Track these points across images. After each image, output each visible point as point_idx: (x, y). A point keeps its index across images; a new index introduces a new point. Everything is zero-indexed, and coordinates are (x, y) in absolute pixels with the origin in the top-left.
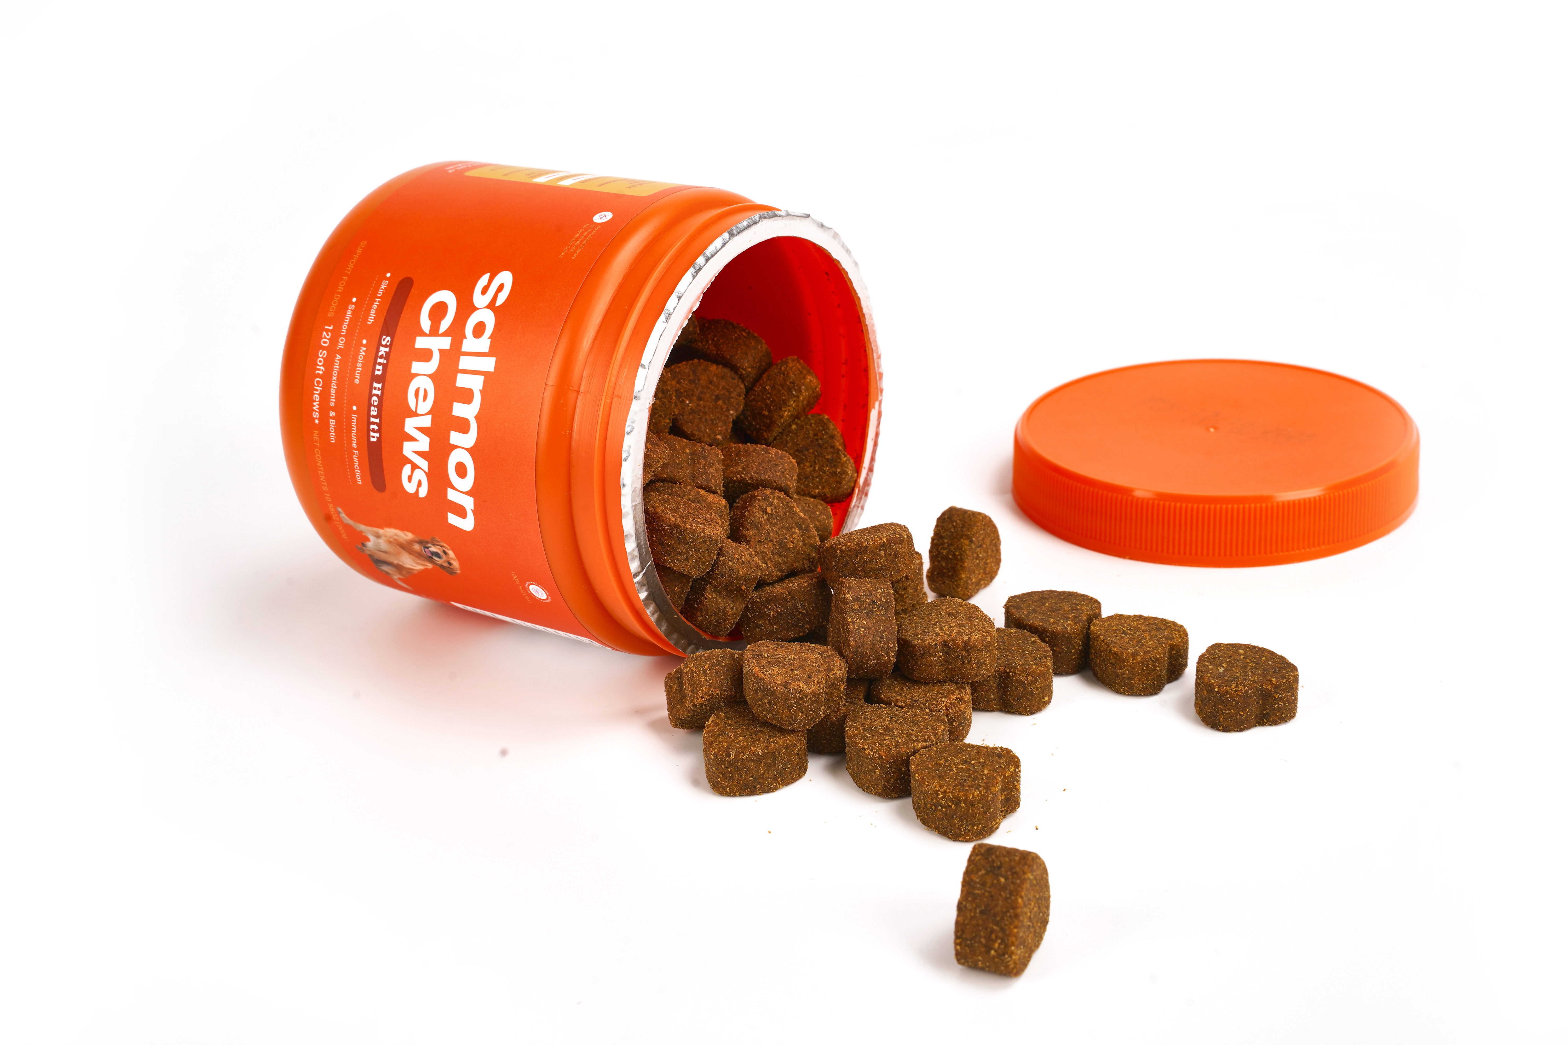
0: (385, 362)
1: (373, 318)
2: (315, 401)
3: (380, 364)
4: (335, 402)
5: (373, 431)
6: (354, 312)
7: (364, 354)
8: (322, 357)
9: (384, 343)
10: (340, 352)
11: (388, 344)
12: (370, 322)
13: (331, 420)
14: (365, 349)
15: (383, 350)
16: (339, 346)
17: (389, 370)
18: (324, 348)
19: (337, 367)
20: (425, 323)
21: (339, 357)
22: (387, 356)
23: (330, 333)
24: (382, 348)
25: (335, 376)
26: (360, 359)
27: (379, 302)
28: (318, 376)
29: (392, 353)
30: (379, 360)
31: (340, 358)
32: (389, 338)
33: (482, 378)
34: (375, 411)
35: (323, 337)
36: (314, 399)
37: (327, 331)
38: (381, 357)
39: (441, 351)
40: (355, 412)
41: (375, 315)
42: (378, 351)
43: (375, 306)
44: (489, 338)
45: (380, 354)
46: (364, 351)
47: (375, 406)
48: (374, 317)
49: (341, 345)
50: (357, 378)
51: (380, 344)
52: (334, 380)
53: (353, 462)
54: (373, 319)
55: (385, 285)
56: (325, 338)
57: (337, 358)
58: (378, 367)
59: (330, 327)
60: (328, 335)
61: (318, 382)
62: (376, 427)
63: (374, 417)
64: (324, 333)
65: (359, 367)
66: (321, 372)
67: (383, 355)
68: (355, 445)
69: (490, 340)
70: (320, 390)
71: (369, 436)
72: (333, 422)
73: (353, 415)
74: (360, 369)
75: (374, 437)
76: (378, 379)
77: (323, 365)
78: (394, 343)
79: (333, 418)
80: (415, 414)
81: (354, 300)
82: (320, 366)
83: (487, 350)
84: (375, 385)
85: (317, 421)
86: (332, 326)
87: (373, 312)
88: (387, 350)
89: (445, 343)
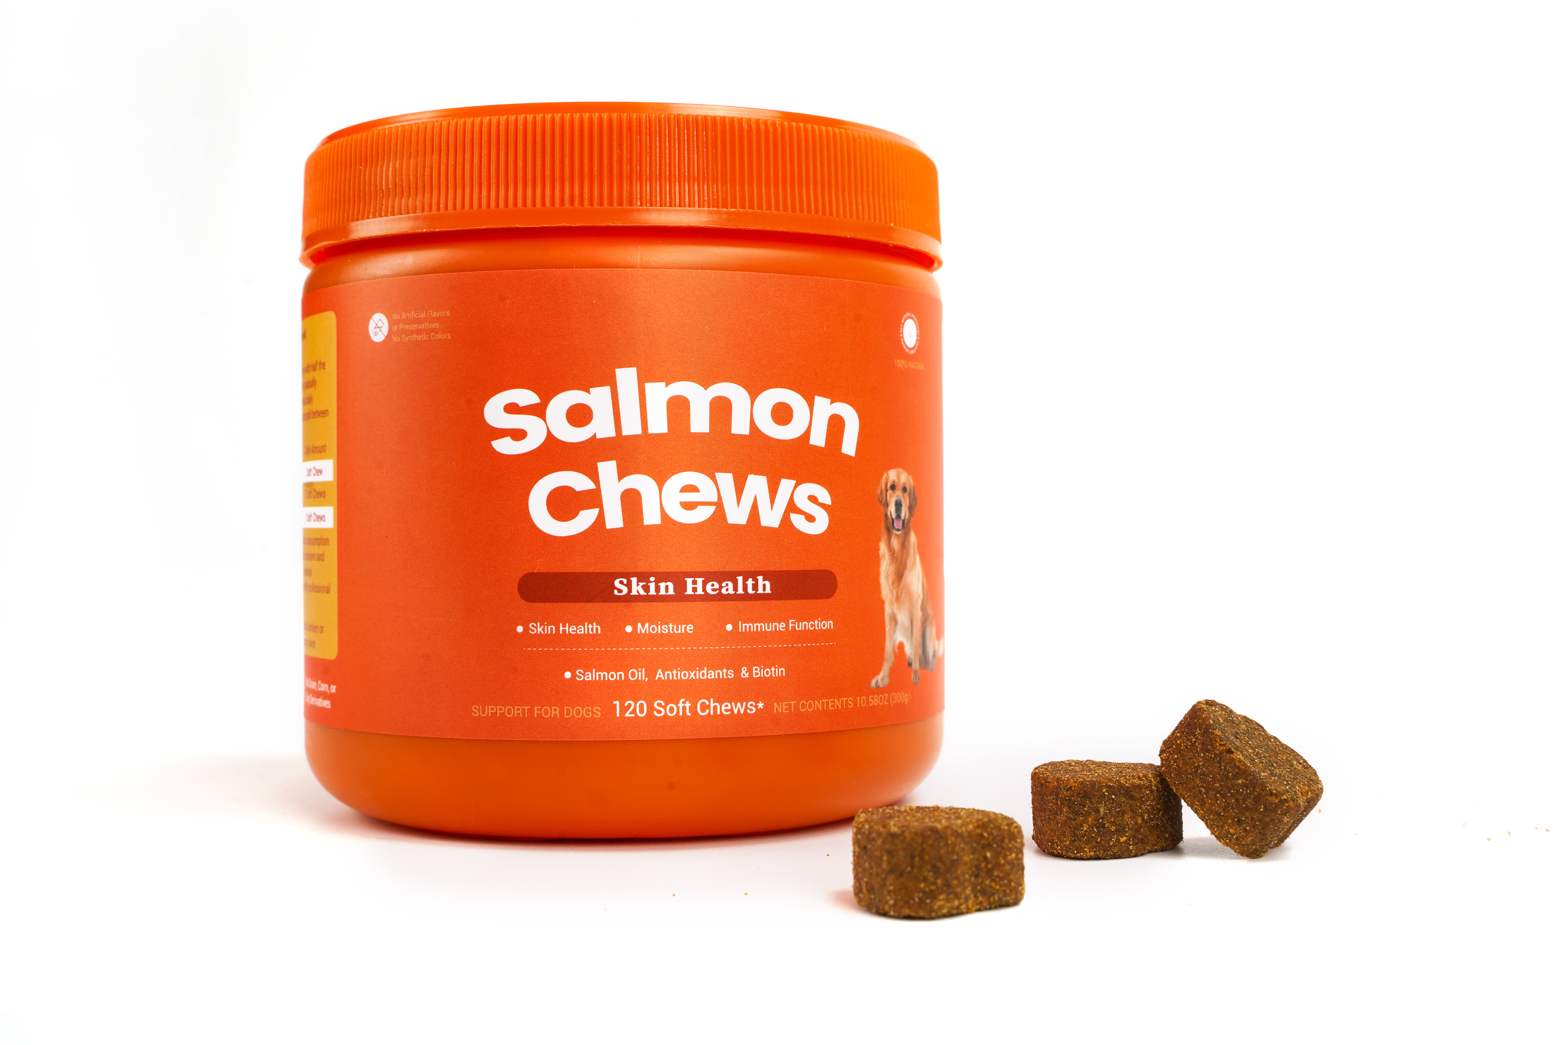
0: (652, 579)
1: (590, 626)
2: (732, 710)
3: (658, 589)
4: (728, 669)
5: (755, 587)
6: (587, 668)
7: (647, 624)
8: (665, 708)
9: (625, 590)
10: (651, 673)
11: (625, 581)
12: (597, 629)
13: (754, 676)
14: (639, 625)
15: (637, 589)
16: (643, 679)
17: (665, 569)
18: (651, 708)
19: (675, 674)
20: (585, 519)
21: (660, 674)
22: (643, 577)
23: (626, 704)
24: (634, 593)
25: (690, 675)
26: (658, 629)
27: (564, 626)
28: (693, 709)
29: (638, 570)
30: (652, 592)
31: (660, 671)
32: (617, 583)
33: (648, 386)
34: (727, 585)
35: (633, 715)
36: (729, 713)
37: (624, 709)
38: (646, 588)
39: (621, 477)
40: (736, 627)
41: (586, 624)
42: (639, 598)
43: (571, 629)
44: (589, 392)
45: (642, 593)
46: (643, 626)
47: (721, 587)
48: (588, 625)
49: (639, 675)
50: (685, 628)
51: (629, 598)
52: (695, 675)
53: (805, 632)
54: (592, 625)
55: (536, 628)
56: (634, 711)
57: (662, 676)
58: (662, 592)
59: (616, 704)
60: (630, 705)
61: (704, 707)
62: (750, 582)
63: (735, 588)
64: (627, 715)
65: (669, 629)
66: (688, 705)
67: (643, 586)
68: (781, 626)
69: (591, 390)
70: (714, 702)
71: (764, 597)
72: (758, 672)
73: (740, 631)
74: (671, 625)
75: (764, 586)
76: (680, 587)
77: (677, 703)
78: (623, 570)
79: (750, 671)
80: (719, 505)
81: (568, 675)
82: (678, 708)
83: (607, 390)
84: (689, 591)
85: (761, 705)
86: (615, 702)
87: (582, 630)
88: (634, 580)
89: (607, 469)
